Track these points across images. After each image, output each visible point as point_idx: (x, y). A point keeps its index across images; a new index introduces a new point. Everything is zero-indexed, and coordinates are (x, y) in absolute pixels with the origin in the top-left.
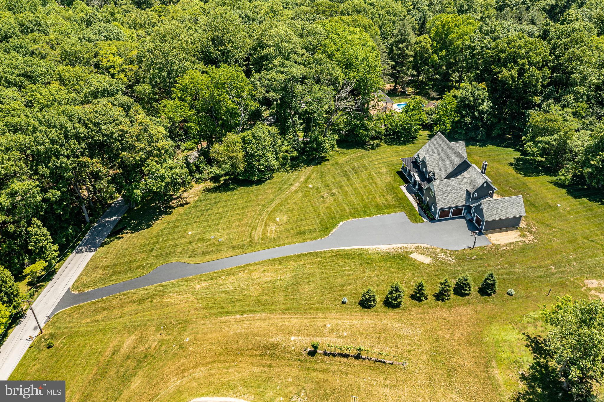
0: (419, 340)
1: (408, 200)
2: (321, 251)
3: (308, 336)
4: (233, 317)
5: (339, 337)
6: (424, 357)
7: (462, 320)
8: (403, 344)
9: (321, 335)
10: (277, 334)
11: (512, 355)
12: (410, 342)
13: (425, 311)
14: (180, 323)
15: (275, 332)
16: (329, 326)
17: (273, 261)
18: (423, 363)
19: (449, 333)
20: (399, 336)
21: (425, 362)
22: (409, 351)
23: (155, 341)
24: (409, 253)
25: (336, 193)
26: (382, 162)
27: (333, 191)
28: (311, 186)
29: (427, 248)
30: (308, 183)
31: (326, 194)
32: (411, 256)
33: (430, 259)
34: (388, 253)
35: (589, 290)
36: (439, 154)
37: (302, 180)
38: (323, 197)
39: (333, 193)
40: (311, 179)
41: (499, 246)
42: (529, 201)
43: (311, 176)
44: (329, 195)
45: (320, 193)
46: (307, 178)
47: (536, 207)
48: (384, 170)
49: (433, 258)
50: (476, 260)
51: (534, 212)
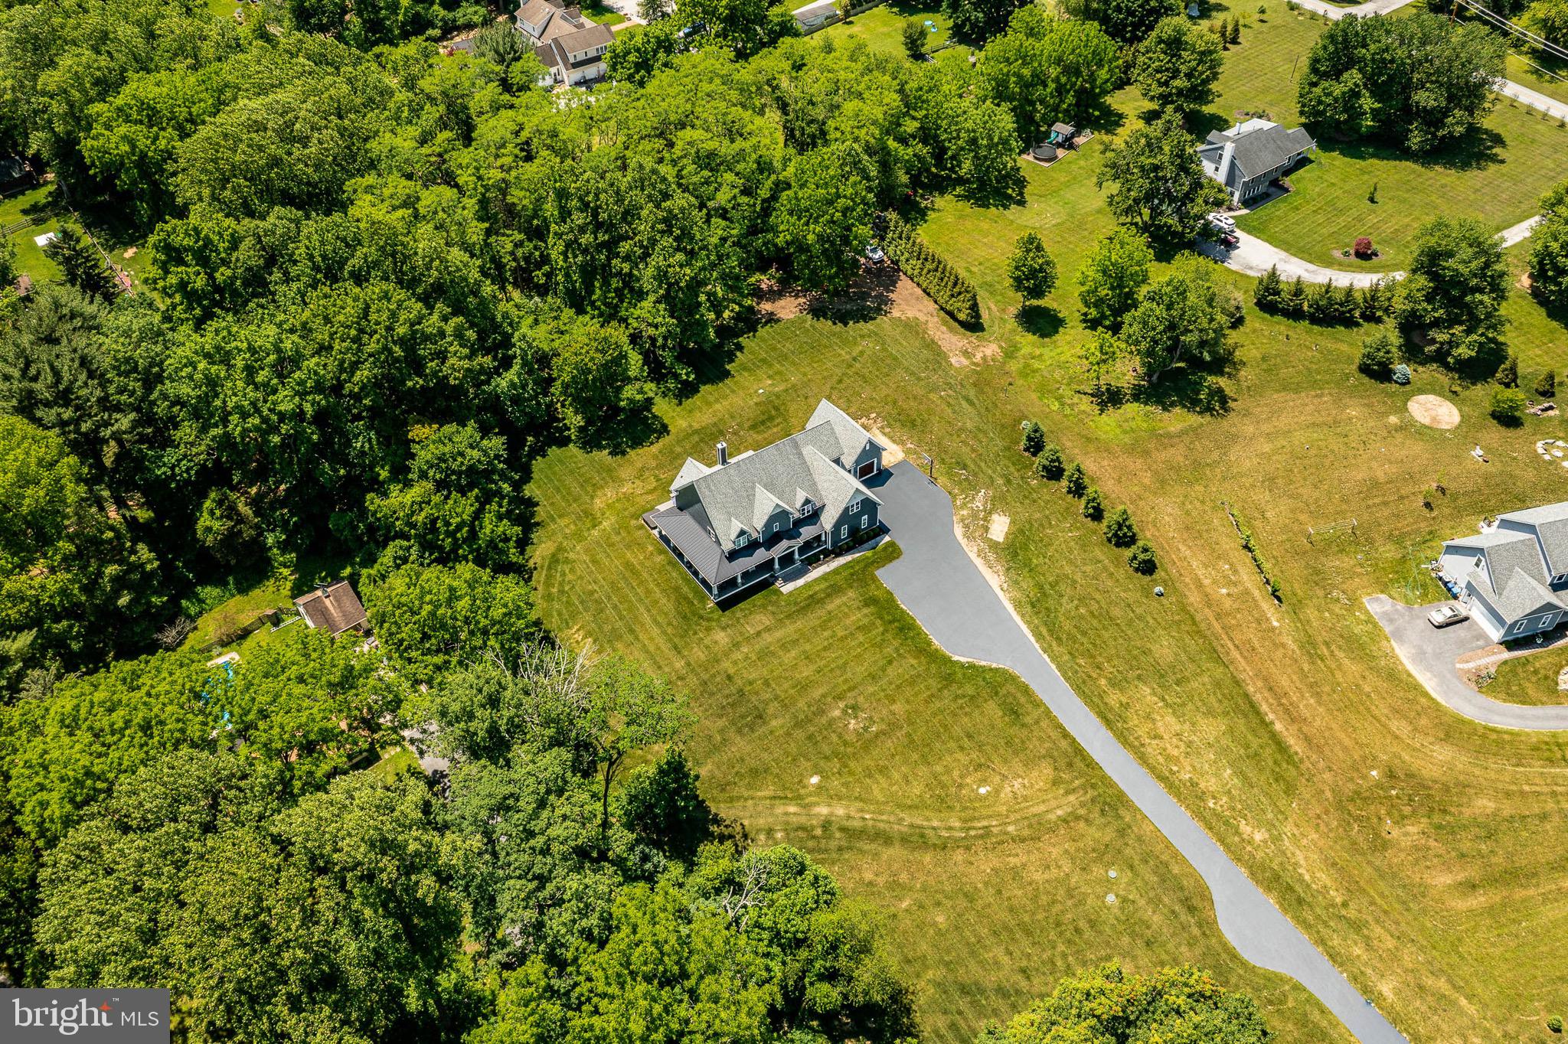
0: (1178, 497)
1: (836, 572)
2: (1054, 667)
3: (1257, 606)
4: (1286, 733)
5: (1236, 572)
6: (1199, 488)
8: (1196, 509)
9: (1247, 592)
10: (1283, 645)
11: (1139, 418)
12: (1187, 503)
14: (1349, 814)
15: (1282, 650)
16: (1224, 591)
17: (1123, 737)
18: (1209, 489)
19: (1139, 474)
20: (1188, 514)
21: (1205, 487)
22: (1203, 503)
23: (1406, 834)
24: (994, 545)
25: (841, 705)
26: (671, 654)
27: (837, 713)
28: (815, 780)
29: (967, 526)
30: (802, 791)
31: (851, 726)
32: (1001, 540)
33: (995, 517)
34: (1008, 569)
35: (975, 364)
36: (753, 488)
37: (792, 809)
38: (865, 728)
39: (844, 712)
40: (780, 793)
41: (907, 452)
42: (753, 427)
43: (766, 798)
44: (856, 717)
45: (846, 743)
46: (777, 802)
47: (771, 418)
48: (721, 637)
49: (990, 513)
50: (965, 467)
51: (785, 420)
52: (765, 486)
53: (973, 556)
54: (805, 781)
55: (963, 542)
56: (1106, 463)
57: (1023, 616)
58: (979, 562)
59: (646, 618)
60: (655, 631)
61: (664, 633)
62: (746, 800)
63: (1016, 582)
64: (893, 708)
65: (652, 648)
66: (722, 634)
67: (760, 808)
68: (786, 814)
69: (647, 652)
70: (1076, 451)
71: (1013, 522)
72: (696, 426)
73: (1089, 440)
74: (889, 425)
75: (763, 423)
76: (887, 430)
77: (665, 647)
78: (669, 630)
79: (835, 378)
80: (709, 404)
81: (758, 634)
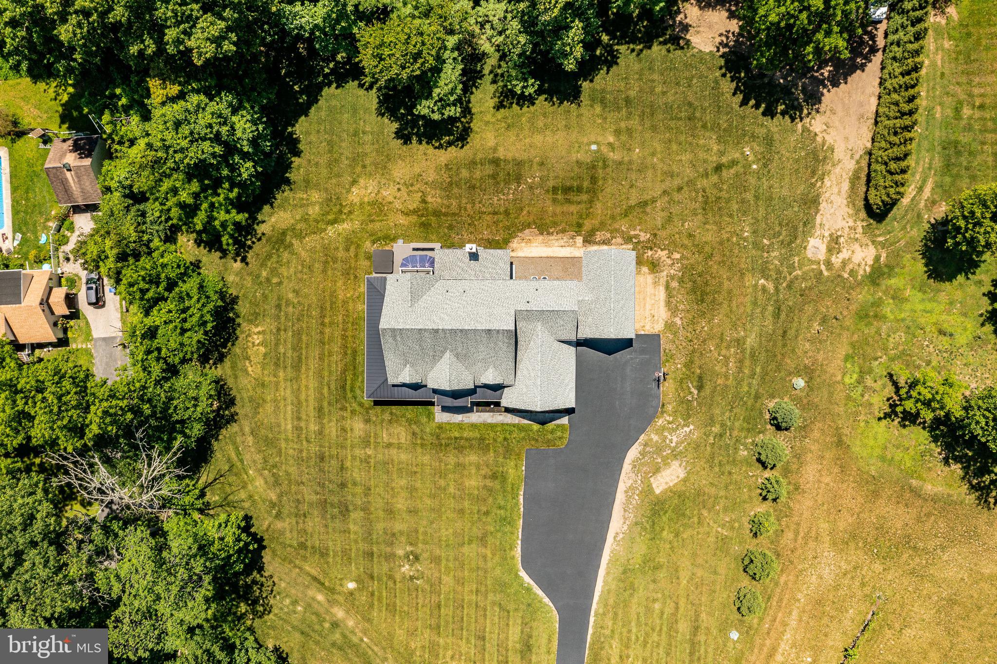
0: (849, 563)
6: (878, 567)
7: (827, 484)
8: (850, 587)
11: (912, 452)
12: (849, 576)
13: (793, 527)
18: (886, 574)
19: (844, 512)
20: (837, 588)
21: (884, 570)
22: (863, 585)
24: (648, 490)
25: (409, 548)
26: (312, 413)
27: (400, 552)
28: (352, 585)
29: (643, 454)
30: (338, 588)
31: (403, 569)
32: (657, 491)
33: (675, 464)
34: (636, 524)
35: (829, 264)
36: (443, 352)
37: (320, 597)
38: (412, 578)
39: (407, 556)
40: (321, 577)
41: (669, 326)
42: (555, 190)
43: (309, 574)
44: (411, 565)
45: (391, 577)
46: (315, 584)
47: (579, 190)
48: (358, 426)
49: (675, 457)
50: (700, 388)
51: (591, 202)
52: (457, 356)
53: (622, 487)
54: (345, 581)
55: (627, 466)
56: (827, 480)
57: (608, 573)
58: (620, 497)
59: (313, 364)
60: (313, 384)
61: (320, 390)
62: (295, 566)
63: (633, 540)
64: (443, 577)
65: (303, 397)
66: (362, 426)
67: (300, 580)
68: (313, 599)
69: (297, 397)
70: (814, 447)
71: (685, 480)
72: (501, 153)
73: (840, 443)
74: (681, 281)
75: (567, 190)
76: (675, 284)
77: (312, 403)
78: (325, 391)
79: (677, 182)
80: (534, 129)
81: (389, 445)
